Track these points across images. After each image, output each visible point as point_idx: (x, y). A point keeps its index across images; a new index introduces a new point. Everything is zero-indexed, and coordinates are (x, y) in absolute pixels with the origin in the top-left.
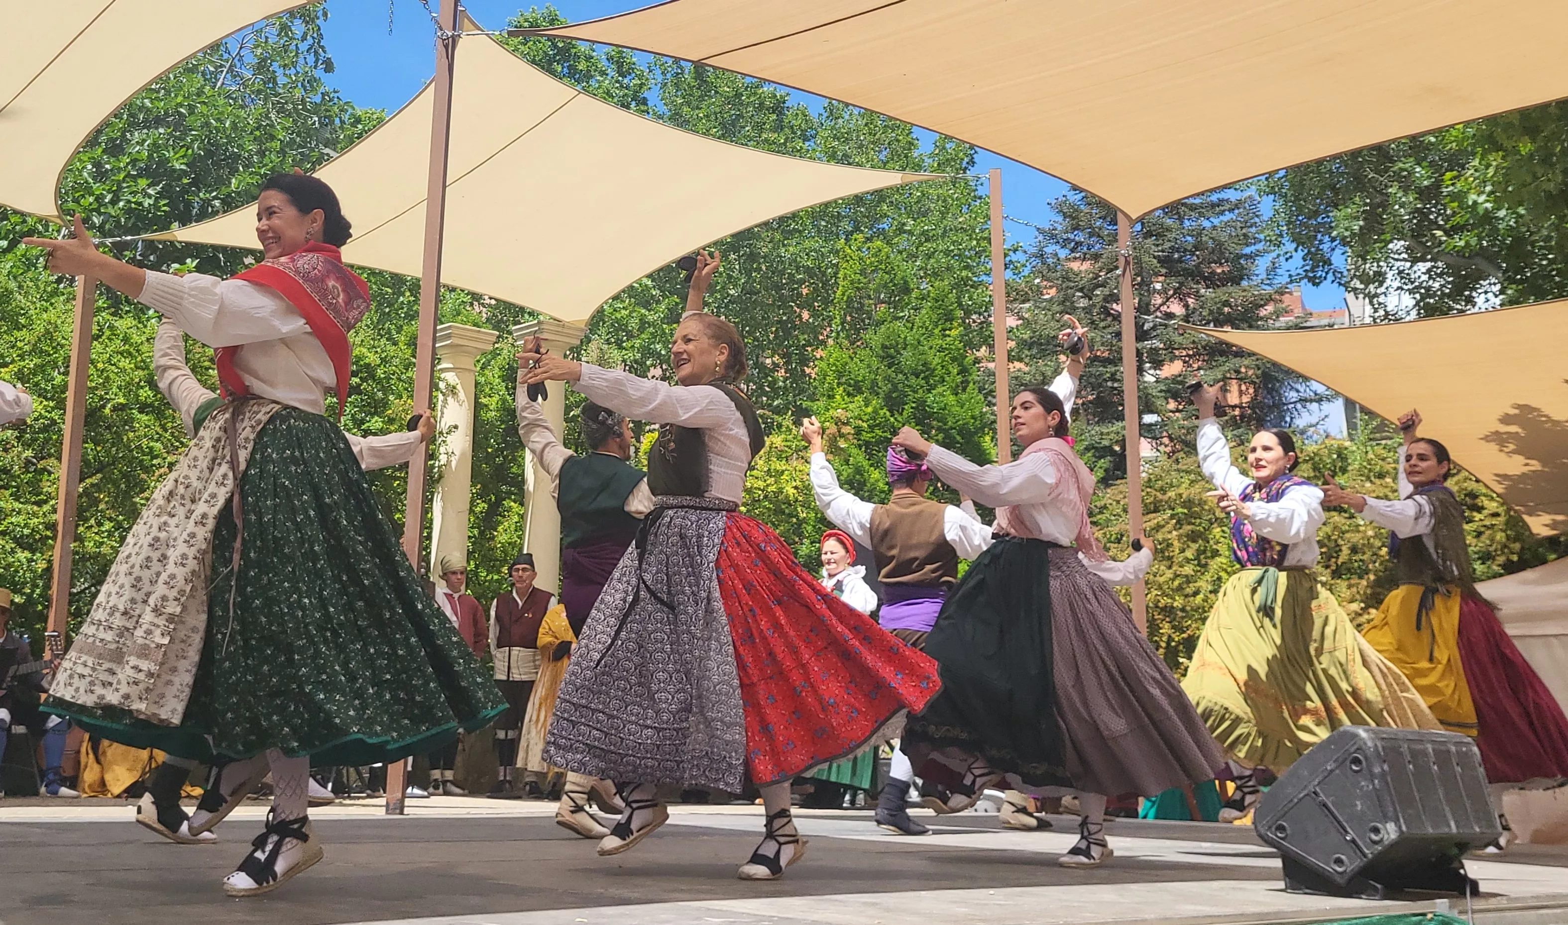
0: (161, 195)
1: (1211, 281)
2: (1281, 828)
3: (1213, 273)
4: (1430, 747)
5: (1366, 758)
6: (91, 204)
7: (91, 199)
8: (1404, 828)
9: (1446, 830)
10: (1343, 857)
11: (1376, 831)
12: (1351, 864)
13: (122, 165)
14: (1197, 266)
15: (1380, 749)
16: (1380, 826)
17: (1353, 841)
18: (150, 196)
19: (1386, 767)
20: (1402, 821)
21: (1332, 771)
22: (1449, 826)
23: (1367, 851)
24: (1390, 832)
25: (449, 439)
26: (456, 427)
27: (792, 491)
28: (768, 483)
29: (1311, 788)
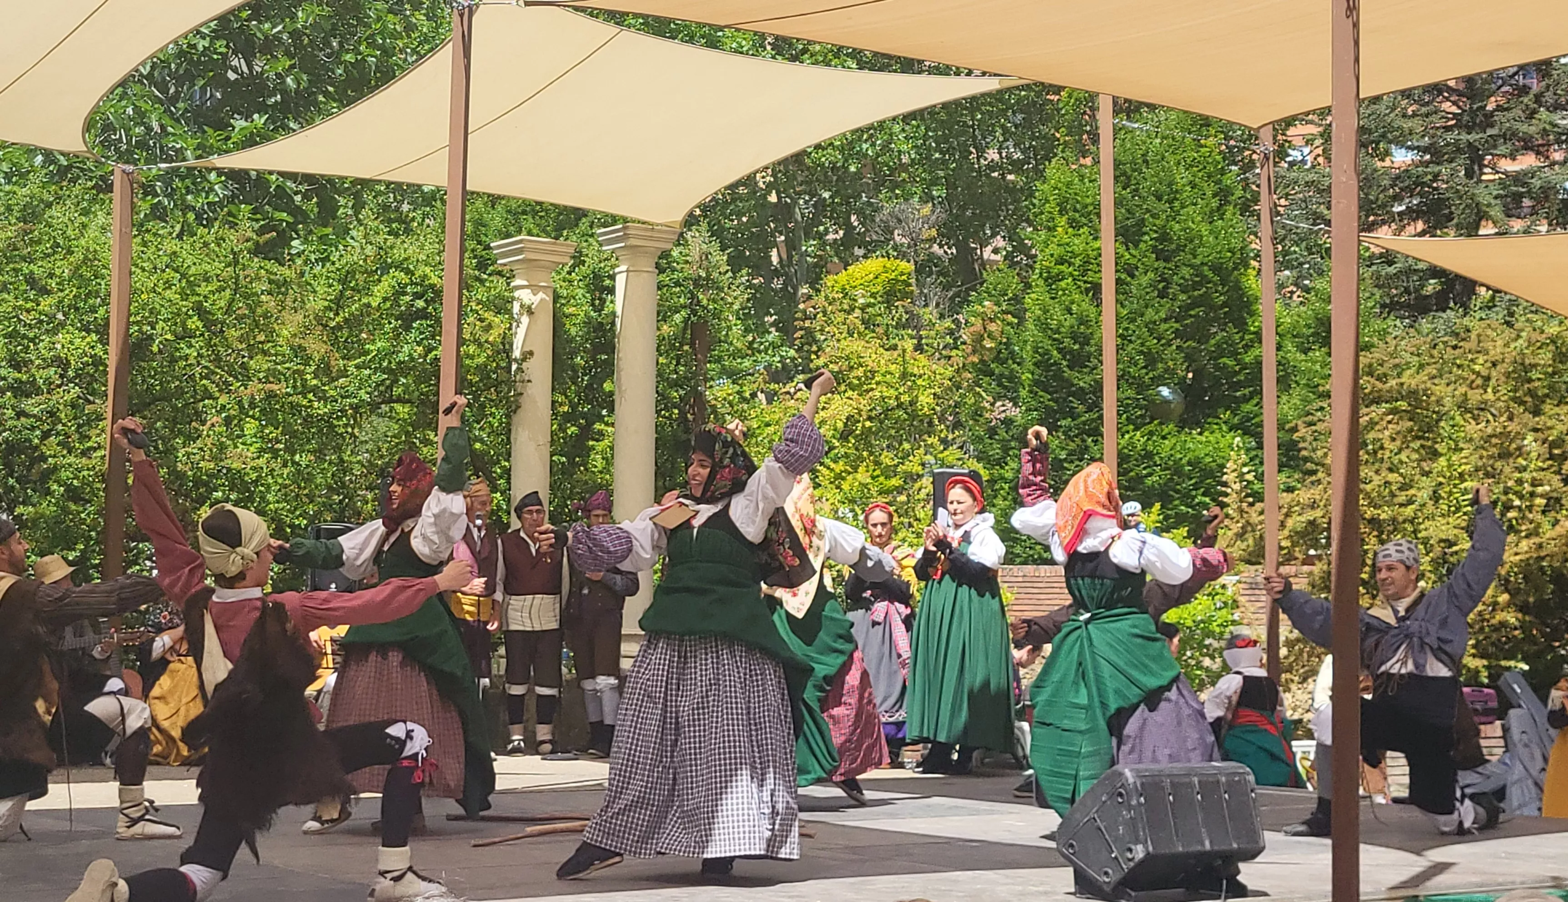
2: (1072, 846)
4: (1196, 780)
5: (1127, 793)
8: (1149, 849)
9: (1199, 848)
10: (1110, 871)
11: (1130, 850)
12: (1114, 877)
15: (1138, 785)
16: (1133, 847)
19: (1142, 800)
20: (1149, 842)
21: (1105, 802)
22: (1203, 845)
23: (1124, 867)
24: (1139, 853)
25: (525, 365)
26: (531, 353)
27: (927, 400)
28: (901, 390)
29: (1091, 815)
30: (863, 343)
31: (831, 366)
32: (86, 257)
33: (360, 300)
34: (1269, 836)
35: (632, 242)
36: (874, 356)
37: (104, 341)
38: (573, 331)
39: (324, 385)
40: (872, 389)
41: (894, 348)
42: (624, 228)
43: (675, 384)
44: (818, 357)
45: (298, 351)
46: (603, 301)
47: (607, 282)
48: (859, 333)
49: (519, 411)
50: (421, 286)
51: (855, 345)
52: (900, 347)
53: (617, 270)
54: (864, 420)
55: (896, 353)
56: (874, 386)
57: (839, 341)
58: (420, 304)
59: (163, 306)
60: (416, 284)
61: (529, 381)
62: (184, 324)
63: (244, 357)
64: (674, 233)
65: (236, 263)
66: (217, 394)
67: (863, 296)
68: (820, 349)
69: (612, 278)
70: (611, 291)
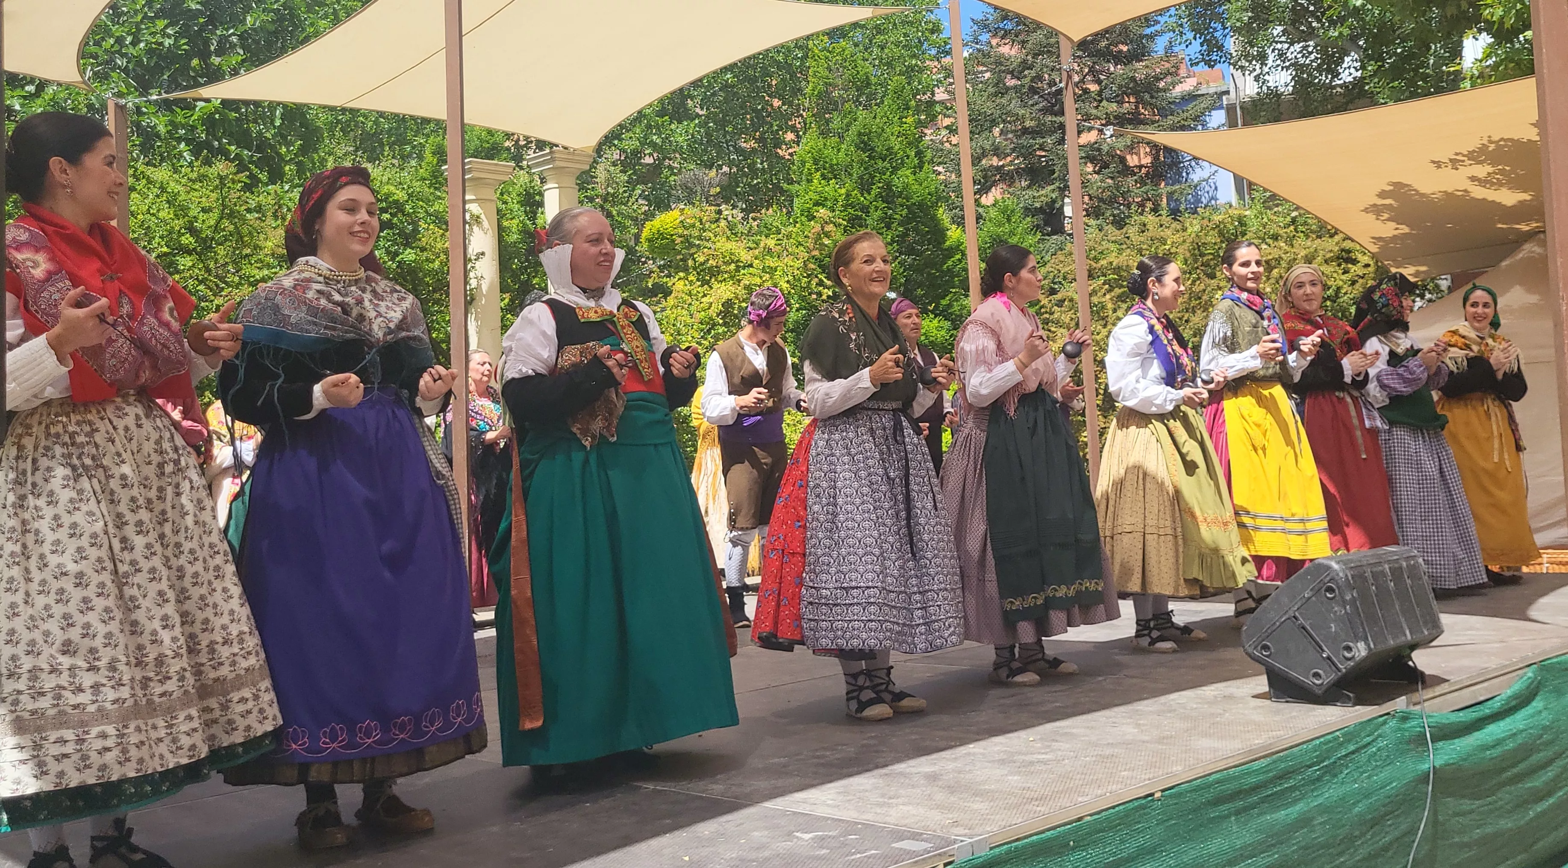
0: (178, 36)
1: (1118, 58)
2: (1266, 648)
3: (1121, 51)
4: (1387, 567)
5: (1339, 588)
6: (112, 46)
7: (112, 41)
8: (1372, 646)
9: (1403, 638)
10: (1320, 672)
11: (1349, 650)
12: (1327, 678)
13: (138, 7)
14: (1107, 47)
15: (1350, 578)
16: (1351, 644)
17: (1329, 658)
18: (169, 36)
19: (1355, 593)
20: (1370, 640)
21: (1308, 599)
22: (1405, 635)
23: (1341, 667)
24: (1361, 650)
25: (476, 264)
26: (482, 254)
29: (1291, 613)
34: (1445, 619)
35: (558, 164)
42: (552, 152)
49: (474, 303)
53: (546, 187)
61: (480, 278)
69: (542, 194)
70: (542, 204)
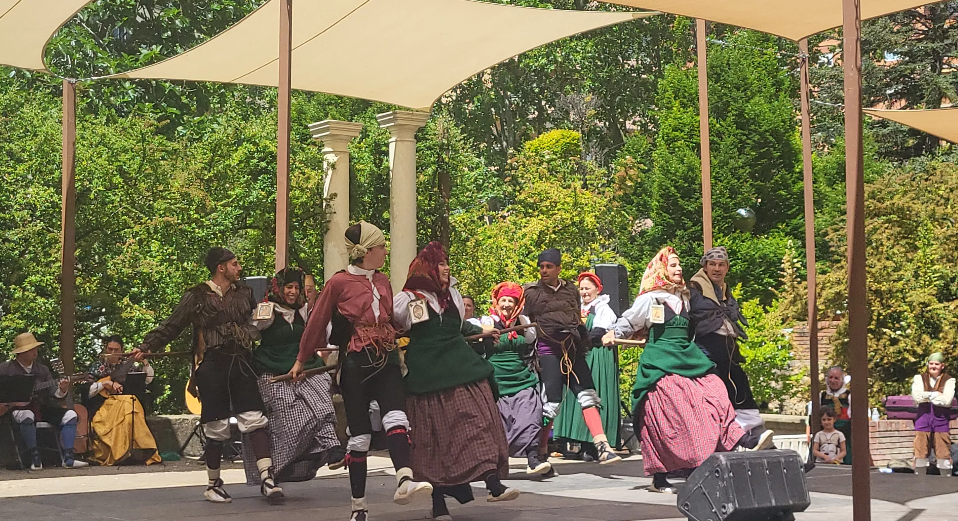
2: (687, 505)
4: (765, 461)
5: (721, 471)
8: (736, 506)
9: (768, 505)
10: (711, 520)
11: (724, 507)
15: (729, 465)
16: (726, 505)
19: (731, 474)
20: (736, 501)
21: (707, 476)
22: (771, 502)
23: (721, 517)
24: (730, 508)
25: (331, 203)
26: (336, 195)
27: (591, 220)
28: (574, 214)
29: (699, 485)
30: (549, 184)
31: (529, 199)
32: (46, 139)
33: (224, 162)
34: (813, 495)
35: (399, 122)
36: (556, 192)
37: (59, 193)
38: (362, 180)
39: (202, 217)
40: (556, 214)
41: (569, 187)
42: (395, 113)
43: (428, 213)
44: (520, 194)
45: (185, 196)
46: (381, 161)
47: (384, 148)
48: (546, 178)
49: (329, 232)
50: (264, 153)
51: (543, 186)
52: (572, 186)
53: (390, 140)
54: (551, 234)
55: (570, 190)
56: (557, 212)
57: (533, 183)
58: (263, 164)
59: (96, 169)
60: (261, 152)
61: (335, 213)
62: (110, 181)
63: (150, 201)
64: (427, 116)
65: (144, 140)
66: (133, 225)
67: (549, 154)
68: (522, 188)
69: (387, 145)
70: (387, 154)
